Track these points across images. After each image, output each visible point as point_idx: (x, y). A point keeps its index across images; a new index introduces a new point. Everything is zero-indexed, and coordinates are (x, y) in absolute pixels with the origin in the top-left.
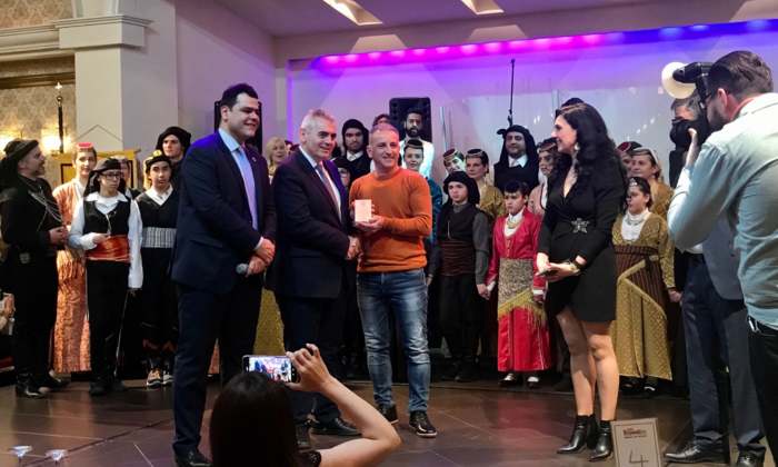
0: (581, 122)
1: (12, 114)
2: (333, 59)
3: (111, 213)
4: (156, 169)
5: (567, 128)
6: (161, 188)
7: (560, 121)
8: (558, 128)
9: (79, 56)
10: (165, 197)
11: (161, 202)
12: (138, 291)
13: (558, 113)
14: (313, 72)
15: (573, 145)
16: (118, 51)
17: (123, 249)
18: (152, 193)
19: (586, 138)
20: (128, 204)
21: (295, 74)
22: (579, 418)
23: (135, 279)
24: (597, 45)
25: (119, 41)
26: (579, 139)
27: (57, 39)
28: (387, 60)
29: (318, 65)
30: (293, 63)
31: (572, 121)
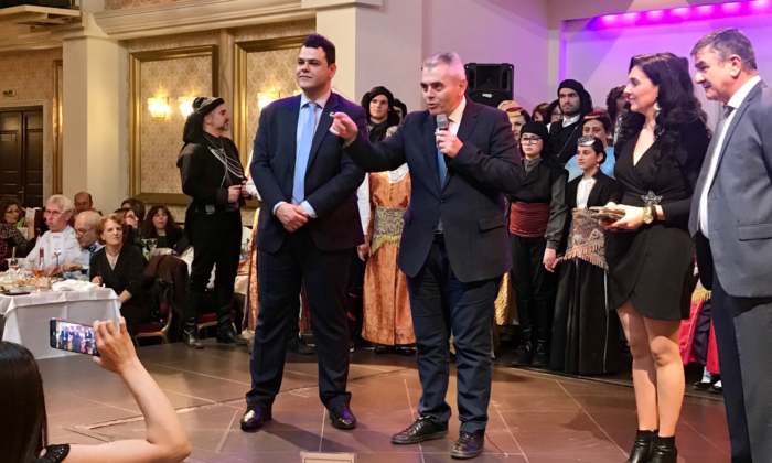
0: (664, 75)
1: (272, 76)
5: (646, 83)
7: (637, 73)
8: (634, 82)
9: (320, 16)
13: (633, 63)
15: (651, 105)
16: (353, 10)
19: (670, 97)
21: (569, 35)
22: (641, 433)
26: (660, 99)
28: (669, 18)
29: (595, 25)
30: (567, 24)
31: (653, 74)
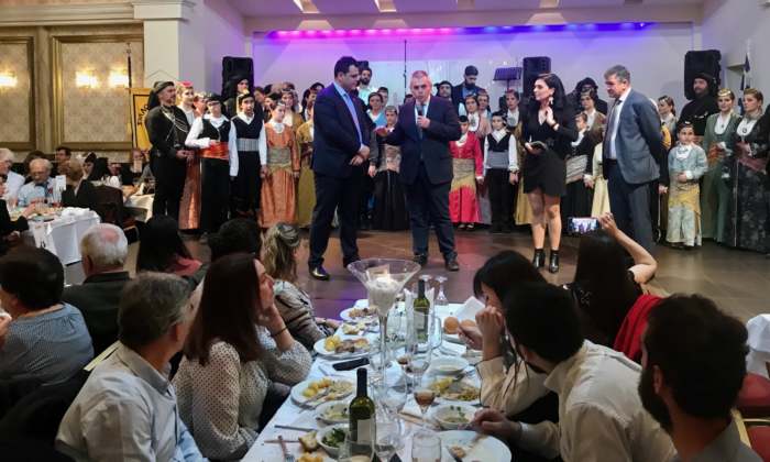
1: (87, 60)
2: (283, 33)
3: (220, 128)
4: (246, 102)
5: (546, 88)
6: (248, 113)
7: (542, 82)
8: (540, 87)
9: (146, 24)
10: (251, 119)
11: (248, 122)
12: (235, 178)
14: (268, 40)
15: (548, 98)
16: (176, 22)
17: (225, 151)
18: (242, 115)
20: (229, 123)
21: (257, 40)
23: (234, 171)
24: (450, 34)
25: (179, 16)
27: (132, 12)
28: (320, 36)
29: (273, 36)
30: (256, 34)
